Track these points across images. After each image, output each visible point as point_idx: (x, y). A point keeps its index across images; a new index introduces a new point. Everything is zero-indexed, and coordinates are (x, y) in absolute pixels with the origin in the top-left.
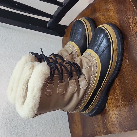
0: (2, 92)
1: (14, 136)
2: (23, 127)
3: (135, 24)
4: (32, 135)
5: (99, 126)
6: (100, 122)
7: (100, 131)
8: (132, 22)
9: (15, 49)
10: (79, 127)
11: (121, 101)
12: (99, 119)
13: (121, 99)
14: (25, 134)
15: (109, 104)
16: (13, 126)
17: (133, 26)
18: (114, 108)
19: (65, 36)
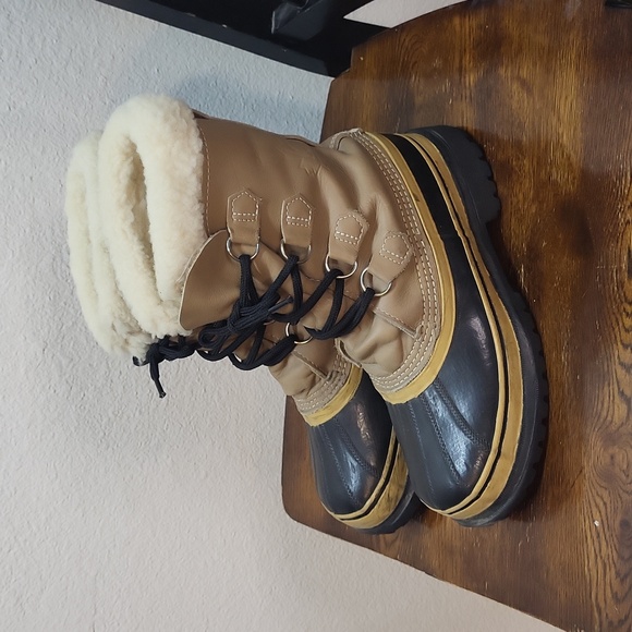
7: (394, 542)
19: (343, 75)
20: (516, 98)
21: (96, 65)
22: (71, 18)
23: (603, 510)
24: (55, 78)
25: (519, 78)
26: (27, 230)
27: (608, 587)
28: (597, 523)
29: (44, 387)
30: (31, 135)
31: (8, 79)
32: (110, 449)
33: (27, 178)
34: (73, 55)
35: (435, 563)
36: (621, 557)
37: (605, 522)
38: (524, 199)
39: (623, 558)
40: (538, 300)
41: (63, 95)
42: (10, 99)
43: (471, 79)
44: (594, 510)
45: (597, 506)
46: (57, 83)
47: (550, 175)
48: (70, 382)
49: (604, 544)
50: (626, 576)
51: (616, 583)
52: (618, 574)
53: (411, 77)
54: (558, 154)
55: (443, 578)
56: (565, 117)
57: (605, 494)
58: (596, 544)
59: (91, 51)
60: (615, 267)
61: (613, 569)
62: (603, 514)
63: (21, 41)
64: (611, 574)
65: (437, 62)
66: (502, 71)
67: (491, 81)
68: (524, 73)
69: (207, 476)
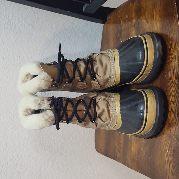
3: (175, 56)
4: (49, 139)
5: (120, 152)
6: (121, 148)
7: (120, 158)
8: (173, 51)
9: (41, 35)
10: (103, 141)
12: (121, 145)
14: (42, 137)
17: (173, 57)
18: (136, 143)
19: (106, 23)
20: (145, 25)
21: (37, 25)
22: (30, 13)
23: (169, 146)
24: (26, 29)
25: (145, 19)
27: (171, 170)
28: (167, 151)
30: (19, 45)
31: (12, 30)
33: (18, 57)
34: (31, 23)
35: (130, 164)
36: (173, 161)
37: (169, 150)
39: (174, 161)
41: (28, 34)
42: (13, 35)
43: (134, 21)
44: (167, 146)
45: (167, 145)
46: (26, 31)
49: (169, 157)
50: (175, 167)
51: (172, 169)
52: (173, 166)
57: (169, 142)
58: (167, 157)
59: (36, 21)
60: (169, 72)
61: (172, 165)
62: (169, 148)
63: (16, 20)
64: (171, 166)
65: (127, 17)
66: (141, 17)
67: (139, 21)
68: (147, 17)
69: (73, 139)
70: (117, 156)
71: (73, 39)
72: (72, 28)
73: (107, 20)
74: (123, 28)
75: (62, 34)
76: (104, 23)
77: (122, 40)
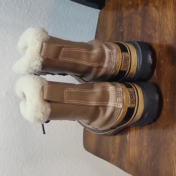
0: (2, 77)
1: (9, 134)
2: (24, 125)
4: (33, 135)
5: (114, 153)
6: (116, 149)
7: (114, 160)
9: (29, 17)
10: (94, 139)
11: (146, 142)
12: (116, 145)
13: (147, 140)
14: (25, 133)
15: (131, 136)
16: (10, 122)
18: (136, 145)
19: (103, 9)
20: (154, 13)
21: (25, 6)
24: (12, 10)
25: (155, 6)
26: (2, 57)
29: (6, 106)
30: (4, 27)
32: (28, 126)
33: (2, 41)
34: (18, 3)
35: (126, 168)
38: (156, 46)
40: (160, 80)
41: (14, 15)
43: (140, 8)
46: (12, 11)
47: (164, 38)
48: (15, 104)
53: (122, 8)
54: (167, 31)
55: (129, 173)
56: (169, 18)
59: (24, 1)
65: (130, 3)
66: (150, 4)
67: (146, 8)
68: (157, 4)
69: (59, 135)
70: (110, 157)
71: (65, 24)
72: (63, 12)
73: (105, 6)
74: (125, 15)
75: (53, 18)
76: (100, 8)
77: (123, 29)
